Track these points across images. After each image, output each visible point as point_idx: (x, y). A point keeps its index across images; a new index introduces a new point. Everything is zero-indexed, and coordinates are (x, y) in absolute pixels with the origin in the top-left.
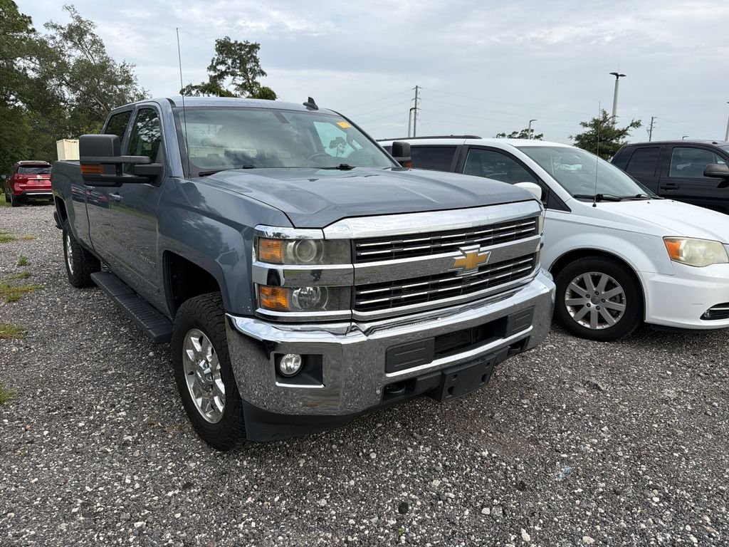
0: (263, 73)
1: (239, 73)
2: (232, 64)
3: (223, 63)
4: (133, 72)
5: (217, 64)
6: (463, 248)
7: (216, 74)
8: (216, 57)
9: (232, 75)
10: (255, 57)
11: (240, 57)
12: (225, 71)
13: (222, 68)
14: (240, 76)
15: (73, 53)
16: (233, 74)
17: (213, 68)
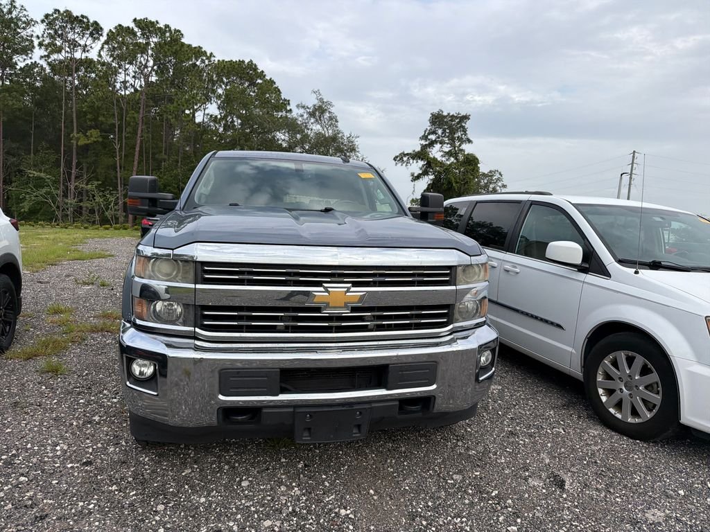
0: (469, 141)
1: (447, 141)
2: (443, 133)
3: (434, 133)
4: (358, 142)
5: (429, 134)
6: (326, 285)
7: (427, 143)
8: (429, 128)
9: (440, 143)
10: (463, 127)
11: (450, 127)
12: (435, 140)
13: (433, 137)
14: (448, 144)
15: (314, 128)
16: (442, 143)
17: (425, 137)
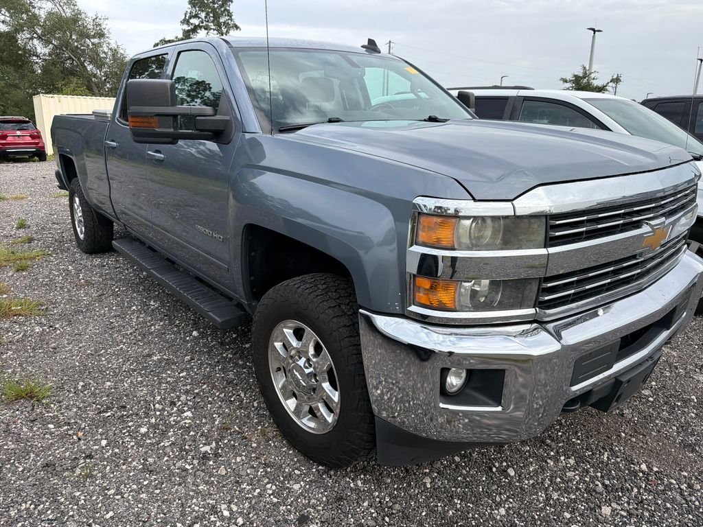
0: (237, 27)
1: (214, 27)
2: (206, 17)
3: (196, 16)
4: (107, 26)
5: (190, 18)
6: (653, 223)
7: (189, 28)
8: (189, 11)
9: (206, 29)
10: (228, 11)
11: (214, 10)
12: (199, 25)
13: (195, 21)
14: (214, 30)
15: (44, 6)
16: (207, 28)
17: (186, 21)
